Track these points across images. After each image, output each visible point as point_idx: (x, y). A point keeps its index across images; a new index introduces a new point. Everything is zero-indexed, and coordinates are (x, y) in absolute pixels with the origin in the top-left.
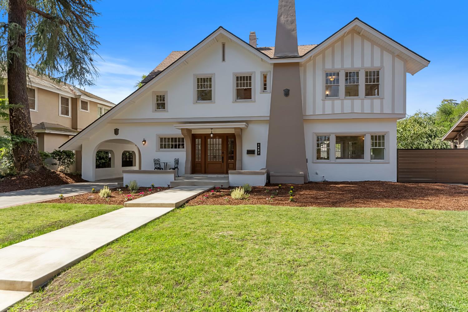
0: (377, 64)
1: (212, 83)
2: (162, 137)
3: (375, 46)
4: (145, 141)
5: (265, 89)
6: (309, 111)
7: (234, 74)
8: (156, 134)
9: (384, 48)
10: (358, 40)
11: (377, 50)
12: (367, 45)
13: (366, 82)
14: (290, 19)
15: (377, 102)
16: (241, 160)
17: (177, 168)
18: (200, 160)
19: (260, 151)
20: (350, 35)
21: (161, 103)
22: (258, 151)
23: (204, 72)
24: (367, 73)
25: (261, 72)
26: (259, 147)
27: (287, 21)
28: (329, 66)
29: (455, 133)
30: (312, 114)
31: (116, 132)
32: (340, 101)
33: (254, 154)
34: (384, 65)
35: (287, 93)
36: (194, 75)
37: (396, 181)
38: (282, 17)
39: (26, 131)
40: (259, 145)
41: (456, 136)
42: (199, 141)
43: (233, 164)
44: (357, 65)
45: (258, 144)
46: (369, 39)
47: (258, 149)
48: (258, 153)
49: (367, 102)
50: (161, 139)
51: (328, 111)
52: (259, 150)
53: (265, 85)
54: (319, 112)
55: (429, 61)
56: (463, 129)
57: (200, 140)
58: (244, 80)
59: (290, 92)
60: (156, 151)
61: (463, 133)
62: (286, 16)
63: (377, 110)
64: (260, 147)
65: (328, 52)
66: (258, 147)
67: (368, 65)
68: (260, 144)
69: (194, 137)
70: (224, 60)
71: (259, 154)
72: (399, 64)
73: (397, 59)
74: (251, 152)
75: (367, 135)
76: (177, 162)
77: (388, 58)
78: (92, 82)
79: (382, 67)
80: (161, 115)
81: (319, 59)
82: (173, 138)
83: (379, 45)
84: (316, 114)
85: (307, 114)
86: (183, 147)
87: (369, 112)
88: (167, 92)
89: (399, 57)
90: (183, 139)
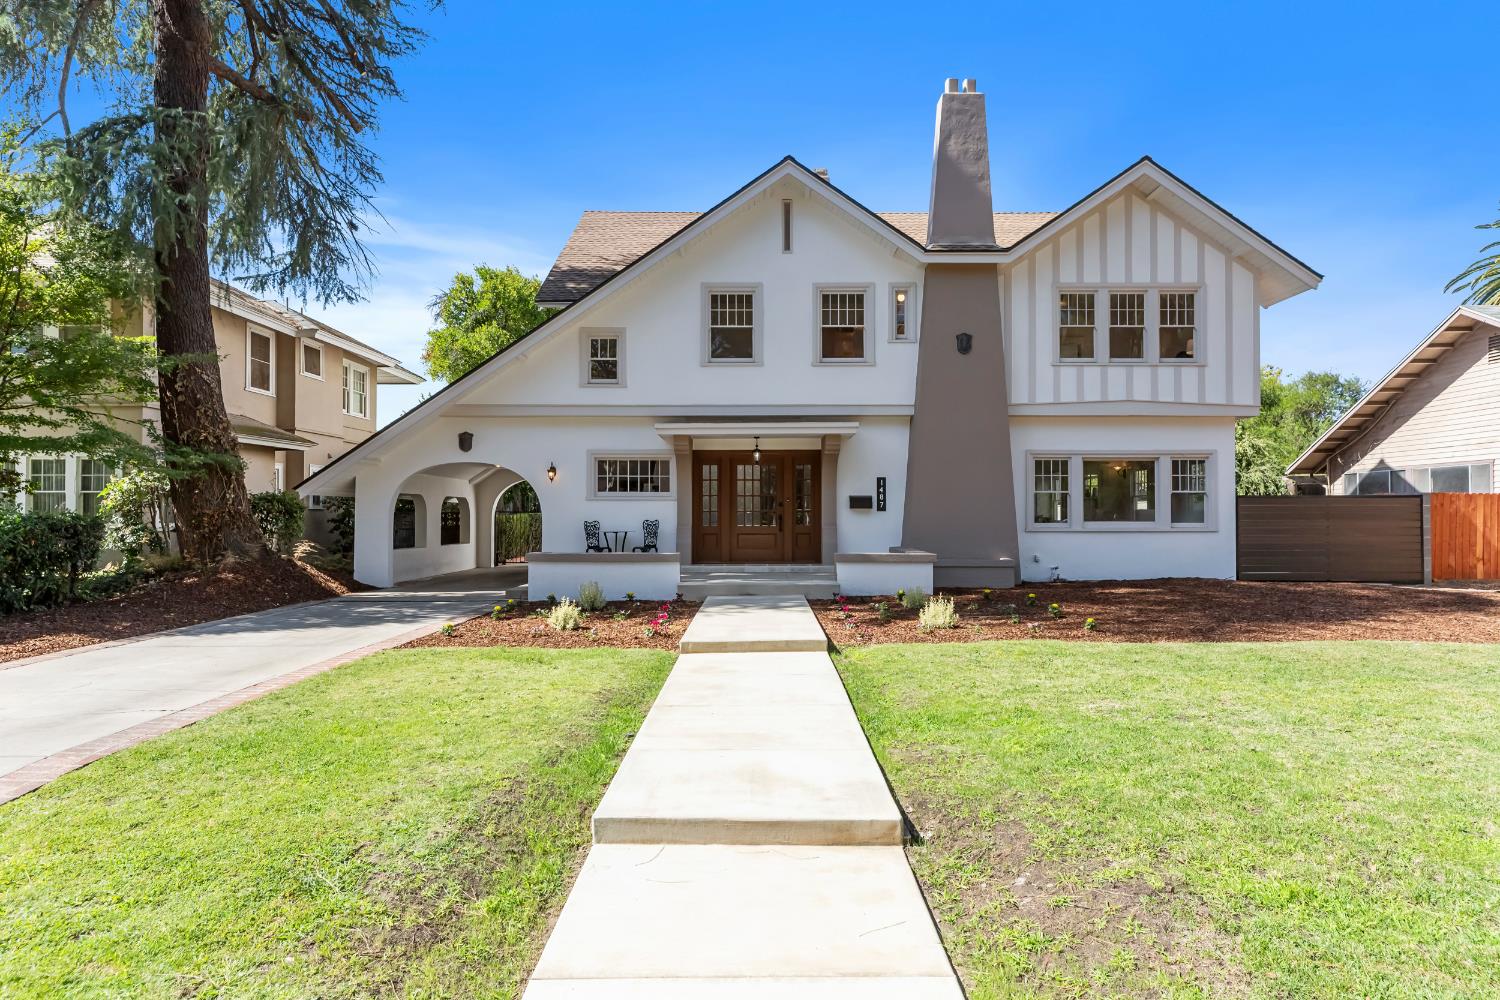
0: (1189, 277)
1: (754, 310)
2: (603, 457)
3: (1184, 232)
4: (553, 469)
5: (900, 330)
6: (1019, 394)
7: (817, 287)
8: (588, 451)
9: (1205, 238)
10: (1141, 214)
11: (1189, 241)
12: (1166, 227)
13: (1163, 321)
14: (972, 147)
15: (1188, 373)
16: (834, 524)
17: (654, 546)
18: (715, 525)
19: (884, 500)
20: (1122, 198)
21: (604, 364)
22: (879, 501)
23: (731, 276)
24: (1163, 298)
25: (892, 286)
26: (881, 490)
27: (966, 152)
28: (1069, 278)
30: (1026, 402)
31: (465, 441)
32: (1099, 369)
33: (871, 507)
34: (1208, 281)
35: (965, 344)
36: (704, 286)
37: (1235, 579)
38: (952, 142)
39: (217, 438)
40: (881, 483)
42: (710, 471)
43: (809, 534)
44: (1141, 277)
45: (879, 480)
46: (1171, 214)
47: (879, 493)
48: (879, 505)
49: (1167, 372)
50: (602, 464)
51: (1068, 394)
52: (881, 497)
53: (901, 320)
54: (1044, 396)
55: (1321, 277)
57: (715, 468)
58: (843, 306)
59: (974, 343)
60: (588, 500)
61: (1342, 455)
62: (961, 140)
63: (1190, 395)
64: (884, 490)
65: (1068, 241)
66: (879, 488)
67: (1166, 277)
68: (884, 479)
69: (700, 459)
70: (787, 247)
71: (882, 508)
72: (1243, 280)
73: (1236, 267)
74: (859, 503)
75: (1162, 458)
76: (651, 529)
77: (1215, 262)
79: (1201, 284)
80: (604, 394)
81: (1044, 257)
82: (636, 462)
83: (1192, 229)
84: (1038, 401)
85: (1014, 401)
86: (666, 488)
87: (1171, 399)
88: (623, 331)
89: (1242, 260)
90: (666, 464)
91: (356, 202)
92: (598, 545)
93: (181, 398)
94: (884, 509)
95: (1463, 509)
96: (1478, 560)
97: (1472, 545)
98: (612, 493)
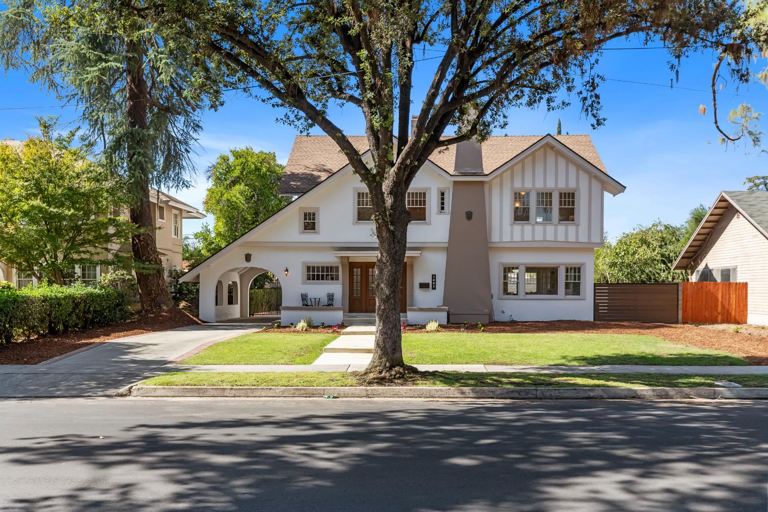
0: (572, 185)
2: (309, 265)
3: (570, 164)
4: (287, 270)
5: (443, 208)
6: (495, 238)
8: (303, 262)
9: (579, 168)
10: (551, 157)
11: (572, 169)
12: (562, 163)
13: (561, 204)
15: (572, 229)
16: (412, 295)
17: (332, 305)
18: (359, 296)
19: (435, 285)
20: (542, 150)
21: (310, 223)
22: (433, 285)
24: (561, 194)
25: (438, 189)
28: (518, 185)
29: (687, 260)
30: (498, 241)
31: (248, 258)
32: (531, 226)
33: (428, 287)
34: (580, 186)
35: (469, 216)
36: (354, 188)
37: (593, 320)
40: (434, 277)
41: (687, 264)
42: (357, 271)
44: (550, 185)
45: (433, 275)
47: (433, 282)
49: (561, 228)
50: (308, 268)
51: (517, 238)
52: (434, 283)
53: (443, 204)
54: (506, 238)
55: (625, 187)
57: (359, 270)
58: (417, 198)
59: (474, 215)
60: (302, 284)
61: (694, 261)
63: (572, 238)
64: (435, 280)
65: (518, 168)
66: (433, 279)
67: (562, 185)
68: (435, 275)
69: (352, 266)
71: (434, 288)
72: (596, 186)
73: (593, 180)
74: (424, 286)
75: (561, 266)
76: (331, 297)
77: (584, 178)
78: (190, 183)
79: (578, 188)
80: (309, 237)
81: (507, 176)
82: (324, 267)
83: (575, 165)
84: (504, 241)
85: (493, 241)
86: (337, 279)
87: (564, 240)
88: (318, 209)
89: (596, 177)
90: (337, 268)
91: (191, 142)
92: (306, 303)
93: (142, 243)
94: (435, 289)
95: (712, 290)
96: (719, 314)
97: (716, 306)
98: (313, 281)
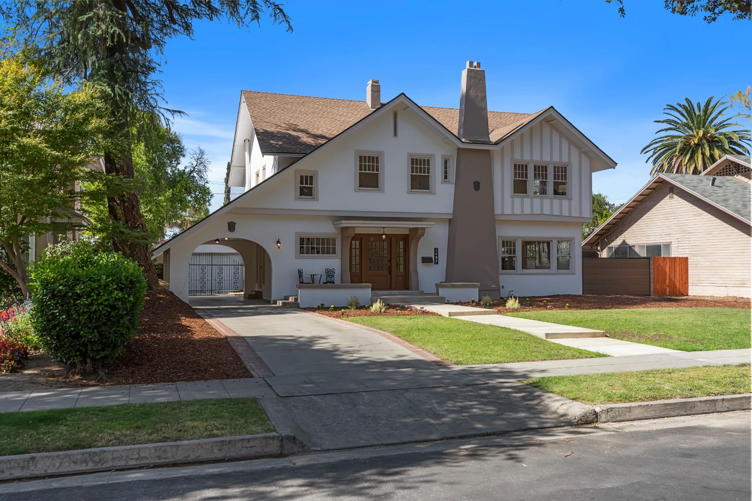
0: (565, 159)
1: (380, 164)
2: (303, 236)
3: (563, 139)
4: (280, 242)
5: (446, 177)
6: (498, 211)
7: (409, 154)
8: (295, 233)
9: (571, 143)
10: (546, 130)
11: (565, 144)
13: (555, 178)
14: (480, 95)
15: (565, 203)
17: (332, 282)
18: (358, 271)
19: (438, 259)
21: (307, 188)
23: (370, 147)
24: (555, 168)
25: (443, 156)
27: (477, 96)
28: (517, 156)
29: (598, 237)
30: (500, 213)
31: (231, 227)
32: (530, 199)
33: (431, 262)
34: (572, 162)
35: (477, 186)
36: (356, 151)
38: (471, 91)
40: (436, 250)
41: (599, 239)
42: (356, 244)
43: (402, 276)
44: (547, 158)
45: (435, 249)
46: (557, 130)
47: (435, 256)
48: (435, 261)
49: (556, 202)
50: (302, 240)
51: (517, 211)
52: (436, 258)
53: (446, 172)
54: (508, 211)
55: (617, 164)
56: (605, 233)
57: (358, 242)
58: (420, 165)
59: (481, 185)
60: (296, 258)
61: (607, 237)
62: (475, 91)
63: (566, 213)
64: (438, 254)
65: (517, 140)
66: (435, 253)
67: (556, 159)
70: (395, 134)
72: (585, 162)
73: (583, 156)
74: (426, 260)
75: (553, 240)
76: (330, 273)
77: (575, 153)
79: (569, 163)
80: (306, 204)
82: (319, 239)
83: (567, 138)
84: (505, 213)
85: (496, 213)
86: (334, 253)
87: (559, 214)
88: (317, 172)
89: (585, 153)
90: (334, 240)
92: (304, 281)
94: (437, 263)
95: (661, 264)
96: (667, 286)
97: (665, 280)
